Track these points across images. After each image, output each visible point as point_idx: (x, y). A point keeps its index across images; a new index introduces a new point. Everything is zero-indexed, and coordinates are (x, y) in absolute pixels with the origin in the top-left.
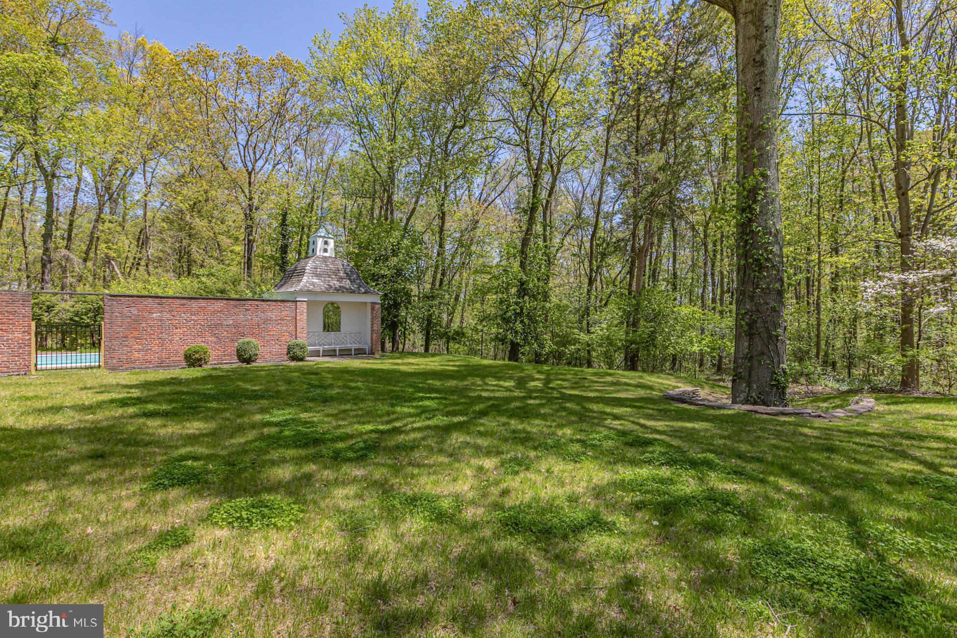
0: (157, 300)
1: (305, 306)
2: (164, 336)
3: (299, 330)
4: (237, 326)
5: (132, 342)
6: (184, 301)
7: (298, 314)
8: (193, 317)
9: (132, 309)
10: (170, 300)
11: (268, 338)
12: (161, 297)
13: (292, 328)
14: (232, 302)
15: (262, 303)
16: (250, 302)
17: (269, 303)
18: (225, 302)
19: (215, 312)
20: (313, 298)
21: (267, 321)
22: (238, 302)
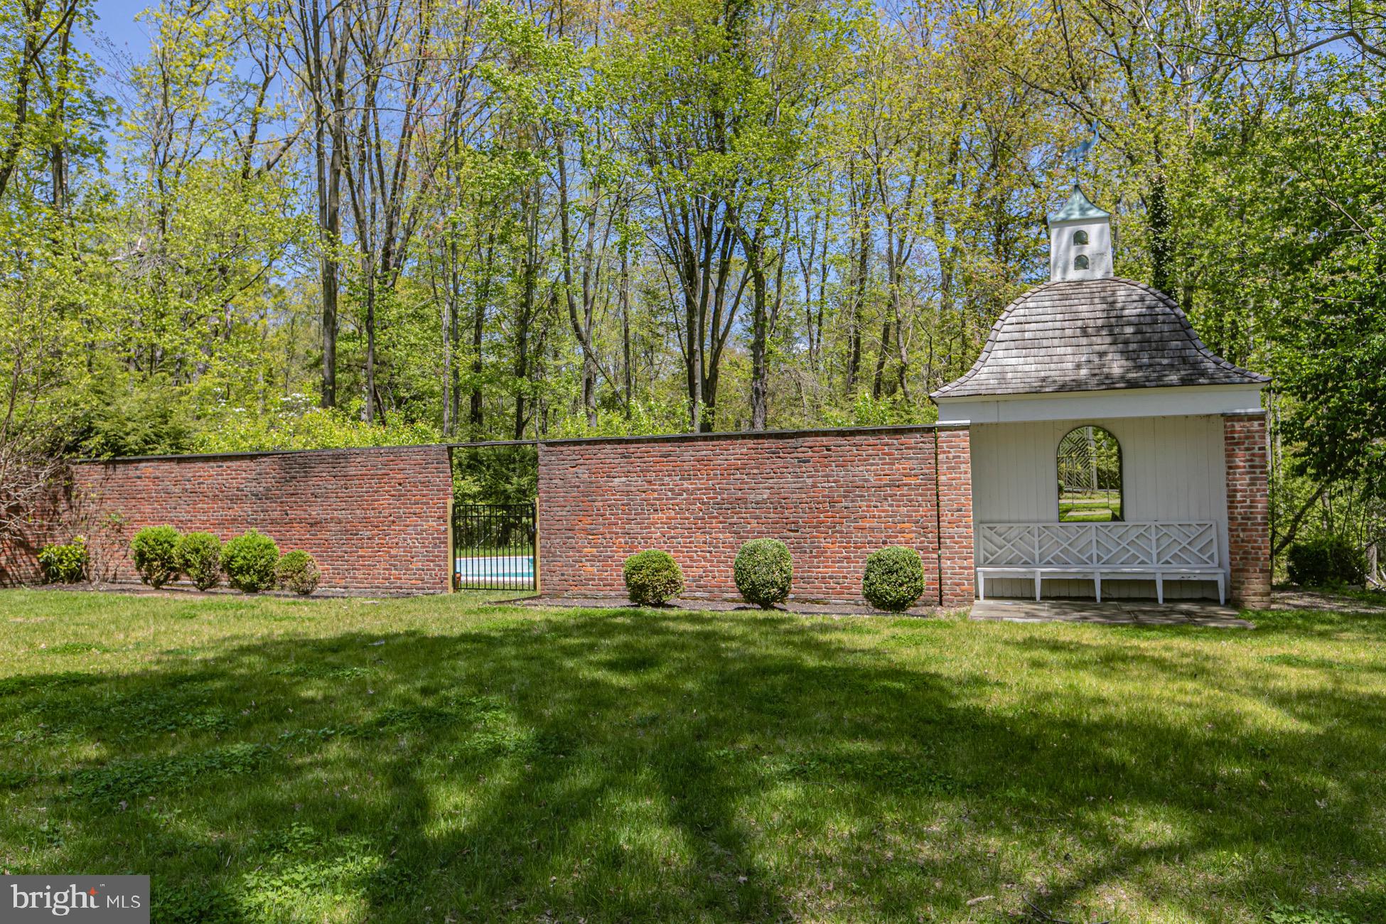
0: (620, 449)
1: (963, 440)
2: (635, 528)
3: (947, 516)
4: (779, 503)
5: (581, 540)
6: (667, 448)
7: (943, 468)
8: (686, 485)
9: (580, 470)
10: (643, 447)
11: (857, 537)
12: (628, 442)
13: (925, 510)
14: (767, 443)
15: (840, 441)
16: (810, 441)
17: (858, 439)
18: (751, 443)
19: (729, 470)
20: (989, 416)
21: (851, 490)
22: (781, 442)
